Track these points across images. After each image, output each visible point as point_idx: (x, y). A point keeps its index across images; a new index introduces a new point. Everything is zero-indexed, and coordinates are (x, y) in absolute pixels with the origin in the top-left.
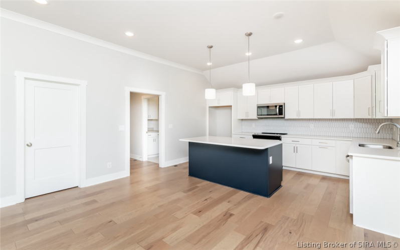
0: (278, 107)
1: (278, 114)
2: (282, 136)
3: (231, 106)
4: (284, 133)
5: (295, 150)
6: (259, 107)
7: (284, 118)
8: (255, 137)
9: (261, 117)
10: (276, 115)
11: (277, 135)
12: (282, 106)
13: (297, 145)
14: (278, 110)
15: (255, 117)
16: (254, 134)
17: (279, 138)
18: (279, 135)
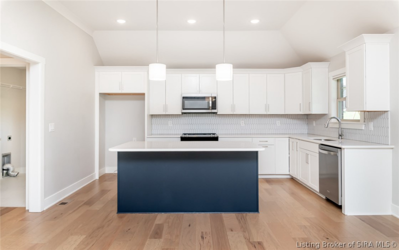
0: (210, 99)
1: (211, 108)
3: (144, 94)
6: (184, 98)
7: (216, 113)
8: (183, 139)
9: (186, 112)
10: (209, 109)
12: (215, 98)
14: (211, 102)
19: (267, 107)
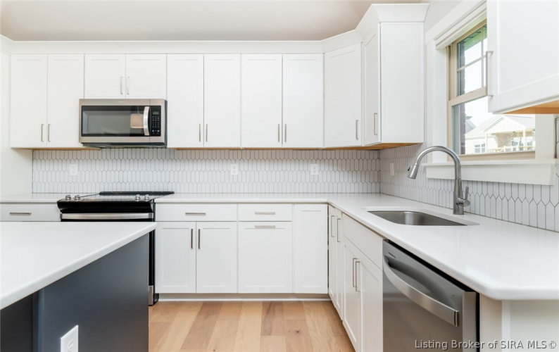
0: (146, 110)
1: (147, 133)
2: (158, 199)
4: (165, 190)
5: (195, 240)
6: (86, 109)
7: (163, 145)
10: (141, 134)
11: (142, 198)
12: (158, 108)
13: (200, 226)
15: (73, 140)
16: (62, 198)
17: (146, 207)
18: (147, 198)
19: (282, 132)
